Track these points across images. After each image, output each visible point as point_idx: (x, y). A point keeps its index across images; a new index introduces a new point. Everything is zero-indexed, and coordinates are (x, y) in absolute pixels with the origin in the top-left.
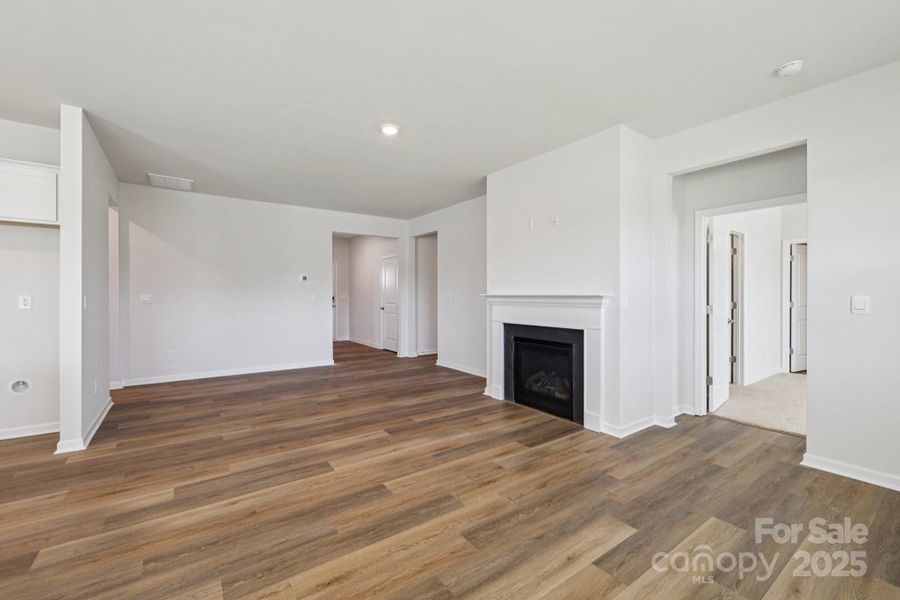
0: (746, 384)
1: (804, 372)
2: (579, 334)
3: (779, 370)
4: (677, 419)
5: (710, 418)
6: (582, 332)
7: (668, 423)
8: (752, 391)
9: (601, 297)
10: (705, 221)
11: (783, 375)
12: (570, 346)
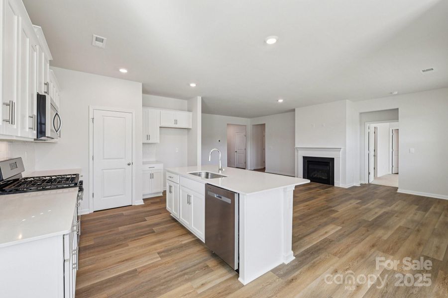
0: (378, 176)
1: (398, 173)
2: (333, 159)
3: (388, 173)
4: (361, 184)
5: (369, 184)
6: (334, 158)
7: (358, 185)
8: (380, 178)
9: (340, 149)
10: (368, 125)
11: (389, 174)
12: (329, 163)
